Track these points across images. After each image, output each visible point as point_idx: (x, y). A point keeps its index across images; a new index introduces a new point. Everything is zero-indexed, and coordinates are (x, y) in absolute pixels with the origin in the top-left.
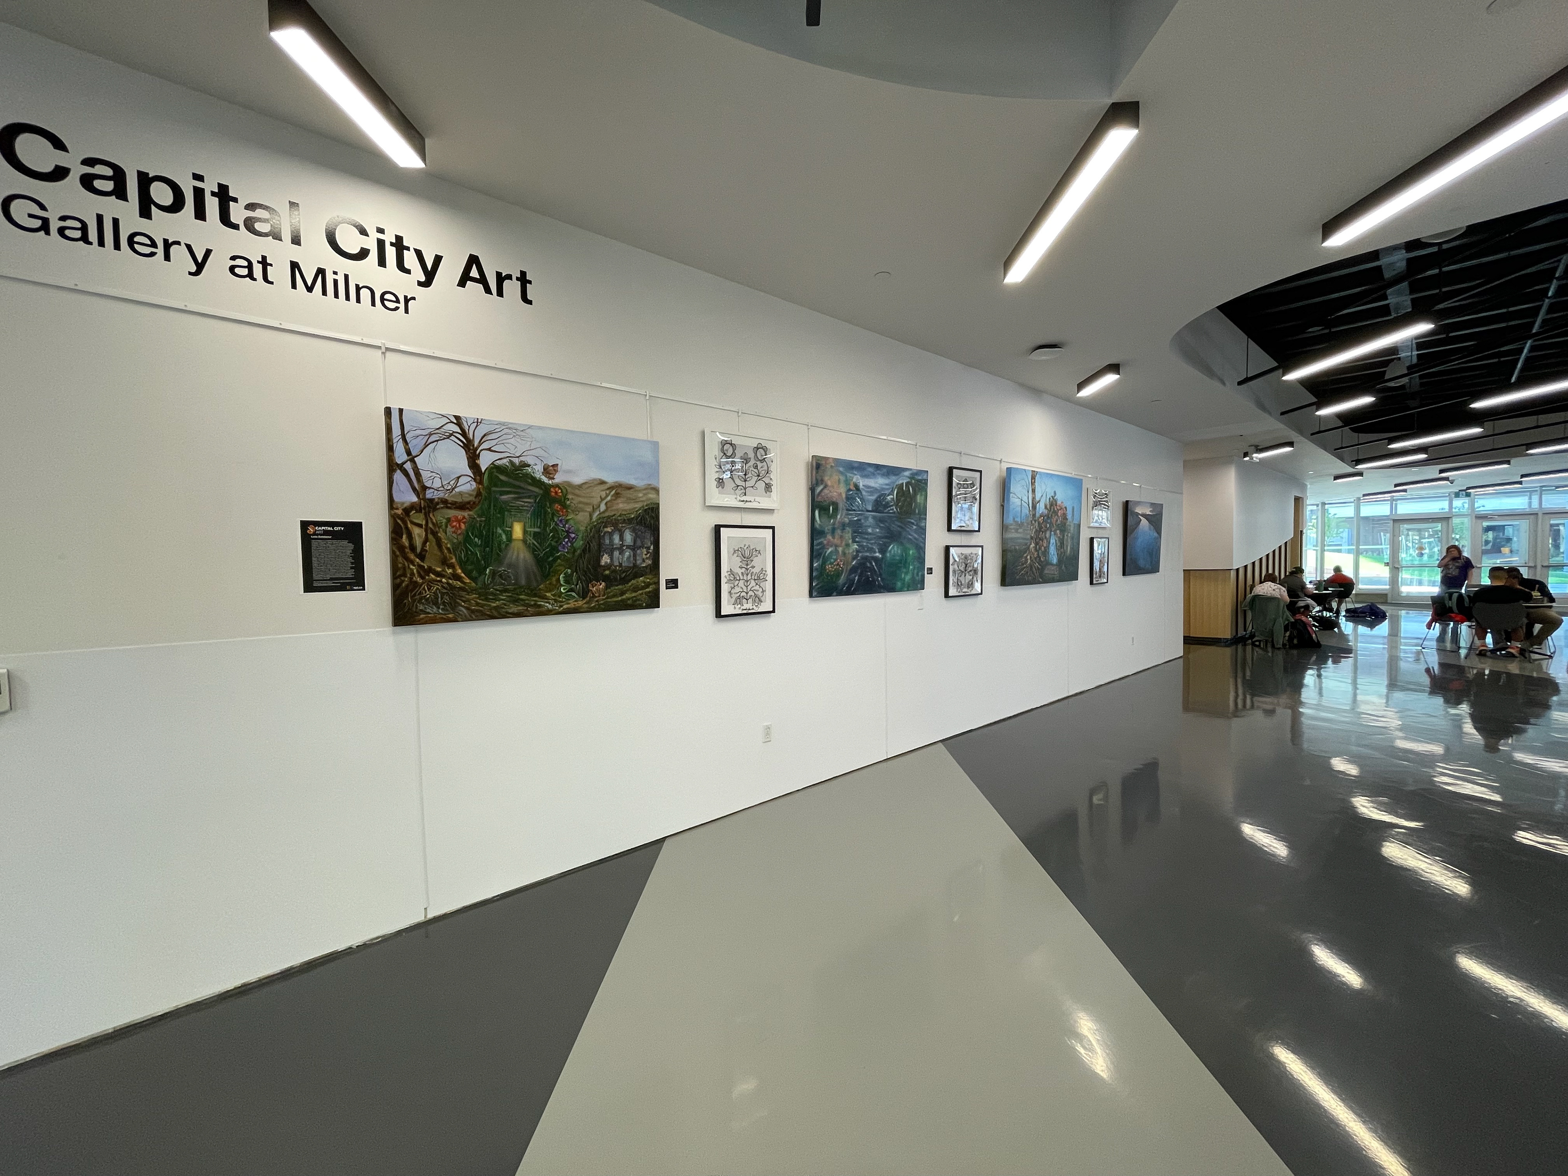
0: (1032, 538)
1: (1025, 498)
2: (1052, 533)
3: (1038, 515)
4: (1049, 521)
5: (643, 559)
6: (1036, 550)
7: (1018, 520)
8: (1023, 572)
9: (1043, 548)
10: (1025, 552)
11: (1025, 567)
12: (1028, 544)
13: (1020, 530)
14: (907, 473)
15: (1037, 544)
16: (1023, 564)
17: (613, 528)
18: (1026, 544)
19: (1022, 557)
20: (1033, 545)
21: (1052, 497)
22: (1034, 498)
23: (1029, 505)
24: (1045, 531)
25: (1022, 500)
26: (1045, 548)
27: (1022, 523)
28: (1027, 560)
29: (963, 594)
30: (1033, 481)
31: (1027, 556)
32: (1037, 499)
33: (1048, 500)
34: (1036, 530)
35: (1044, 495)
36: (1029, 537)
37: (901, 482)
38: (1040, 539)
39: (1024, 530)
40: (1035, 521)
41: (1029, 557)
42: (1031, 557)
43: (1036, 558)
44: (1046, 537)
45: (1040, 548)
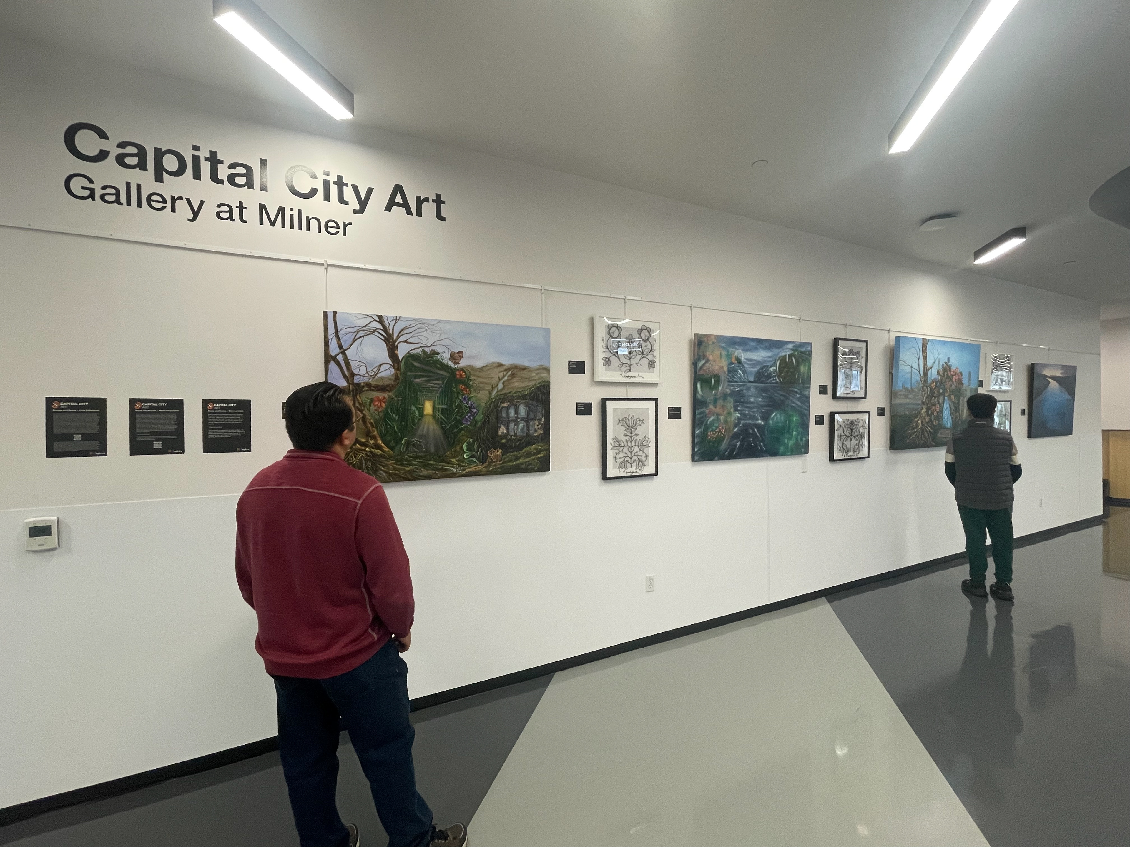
0: (923, 403)
1: (915, 366)
2: (946, 398)
3: (929, 381)
4: (942, 386)
5: (536, 428)
6: (928, 415)
7: (909, 386)
8: (913, 436)
9: (935, 412)
10: (916, 417)
11: (916, 432)
12: (920, 409)
13: (911, 396)
14: (790, 346)
15: (928, 409)
16: (913, 429)
17: (509, 403)
18: (917, 409)
19: (912, 421)
20: (924, 410)
21: (946, 363)
22: (925, 365)
23: (919, 372)
24: (938, 397)
25: (912, 367)
26: (937, 413)
27: (912, 390)
28: (917, 425)
29: (849, 458)
30: (924, 348)
31: (918, 420)
32: (929, 365)
33: (941, 367)
34: (928, 396)
35: (937, 362)
36: (920, 402)
37: (784, 354)
38: (932, 405)
39: (915, 396)
40: (927, 387)
41: (920, 422)
42: (922, 422)
43: (927, 423)
44: (939, 403)
45: (932, 413)
